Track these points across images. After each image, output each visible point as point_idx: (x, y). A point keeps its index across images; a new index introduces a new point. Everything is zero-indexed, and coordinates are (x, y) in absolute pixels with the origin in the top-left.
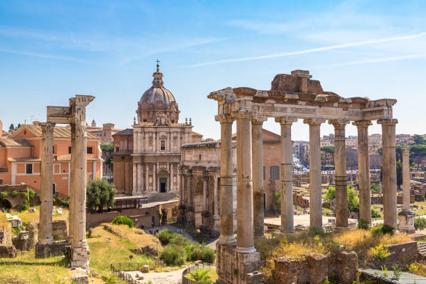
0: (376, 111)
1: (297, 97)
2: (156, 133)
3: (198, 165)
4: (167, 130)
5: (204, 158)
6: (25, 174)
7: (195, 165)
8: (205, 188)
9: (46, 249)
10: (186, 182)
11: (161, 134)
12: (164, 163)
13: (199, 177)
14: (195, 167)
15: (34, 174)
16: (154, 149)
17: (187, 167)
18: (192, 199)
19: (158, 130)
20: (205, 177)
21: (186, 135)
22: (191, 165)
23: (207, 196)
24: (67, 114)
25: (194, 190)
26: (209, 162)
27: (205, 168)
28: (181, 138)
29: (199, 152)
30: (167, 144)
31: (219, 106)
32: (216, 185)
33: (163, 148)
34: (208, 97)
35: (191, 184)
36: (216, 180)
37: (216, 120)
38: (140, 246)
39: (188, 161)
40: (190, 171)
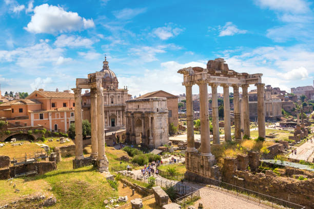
0: (253, 80)
1: (220, 72)
2: (108, 94)
3: (137, 111)
4: (114, 92)
5: (141, 107)
6: (39, 120)
7: (135, 111)
8: (143, 123)
9: (81, 162)
10: (129, 120)
11: (111, 95)
12: (113, 111)
13: (138, 118)
14: (135, 112)
15: (44, 119)
16: (107, 103)
17: (130, 112)
18: (133, 129)
19: (109, 92)
20: (142, 117)
21: (125, 95)
22: (133, 111)
23: (144, 127)
24: (89, 83)
25: (135, 124)
26: (145, 109)
27: (142, 112)
28: (122, 97)
29: (137, 104)
30: (114, 100)
31: (184, 77)
32: (150, 121)
33: (112, 102)
34: (179, 72)
35: (133, 121)
36: (150, 118)
37: (183, 85)
38: (119, 156)
39: (130, 109)
40: (132, 114)
